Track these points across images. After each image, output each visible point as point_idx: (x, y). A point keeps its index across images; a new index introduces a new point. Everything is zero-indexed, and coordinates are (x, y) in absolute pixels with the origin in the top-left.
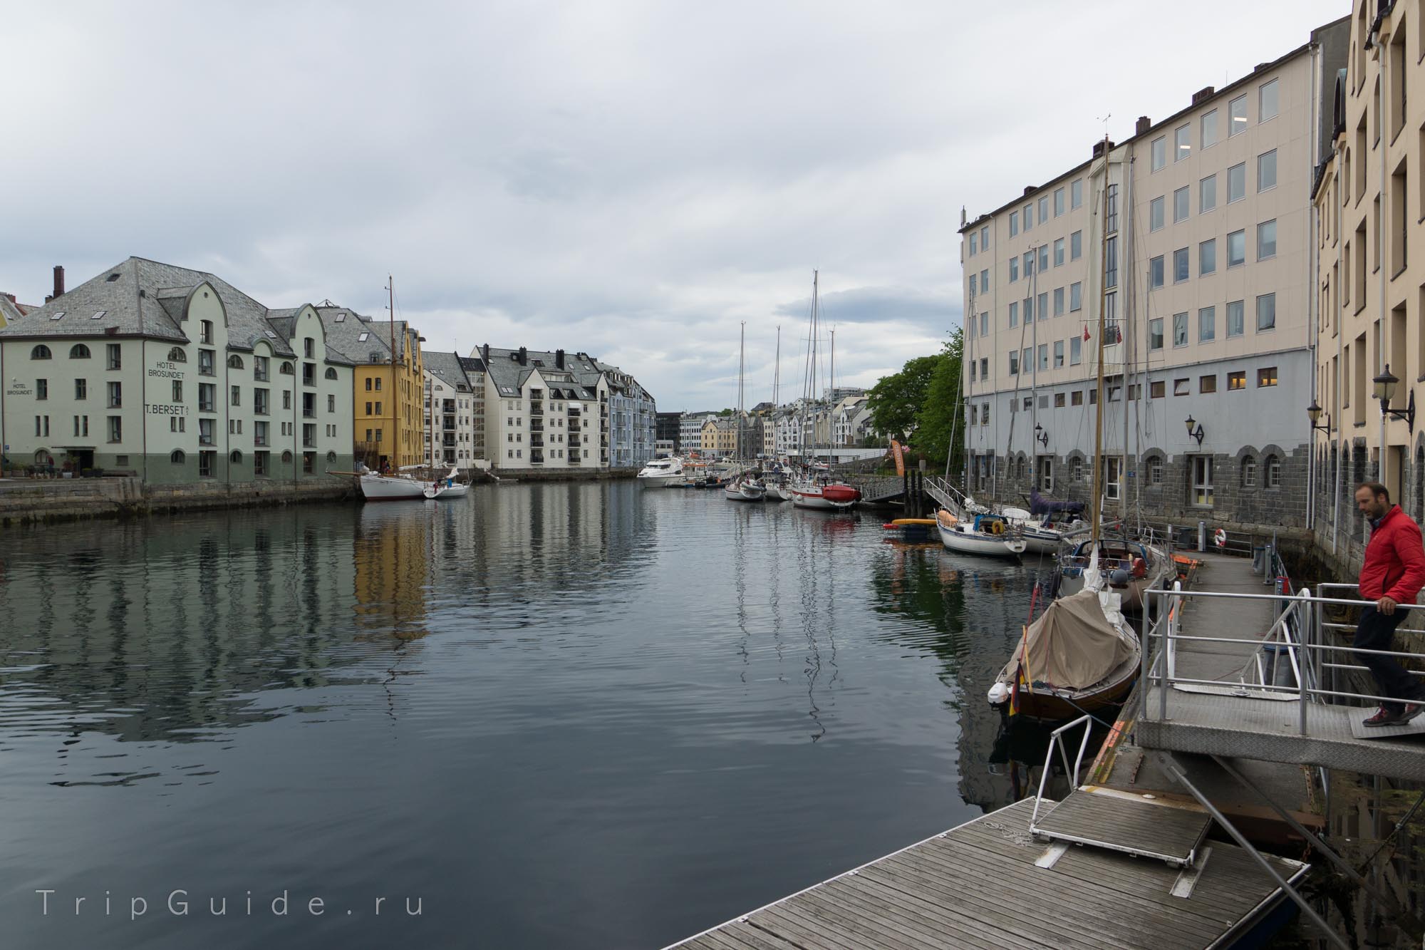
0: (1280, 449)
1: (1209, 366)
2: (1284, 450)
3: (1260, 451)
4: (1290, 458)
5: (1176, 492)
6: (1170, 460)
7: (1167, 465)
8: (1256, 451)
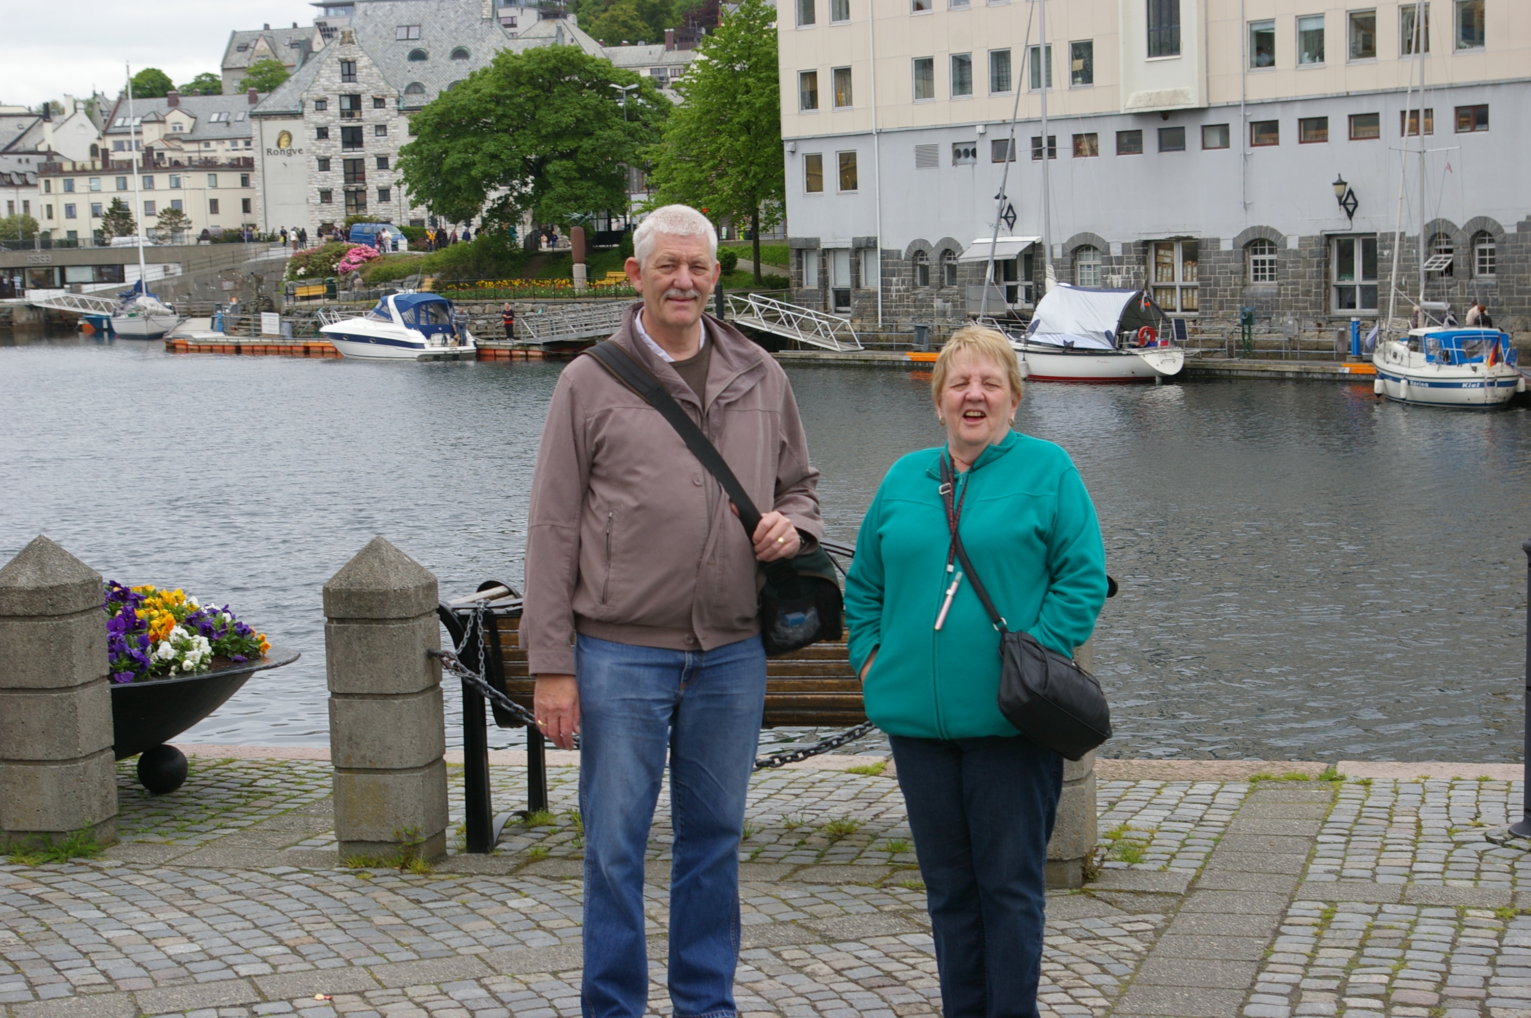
0: (1495, 222)
1: (1365, 100)
2: (1502, 224)
3: (1460, 227)
4: (1513, 235)
5: (1307, 293)
6: (1293, 244)
7: (1286, 252)
8: (1454, 226)
